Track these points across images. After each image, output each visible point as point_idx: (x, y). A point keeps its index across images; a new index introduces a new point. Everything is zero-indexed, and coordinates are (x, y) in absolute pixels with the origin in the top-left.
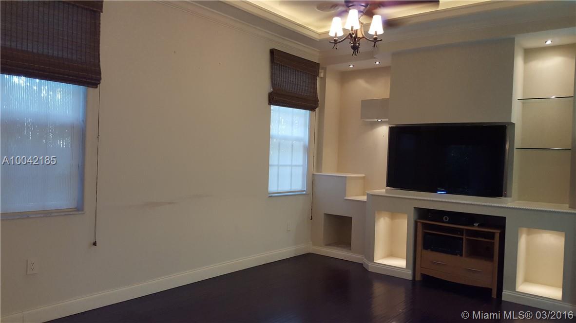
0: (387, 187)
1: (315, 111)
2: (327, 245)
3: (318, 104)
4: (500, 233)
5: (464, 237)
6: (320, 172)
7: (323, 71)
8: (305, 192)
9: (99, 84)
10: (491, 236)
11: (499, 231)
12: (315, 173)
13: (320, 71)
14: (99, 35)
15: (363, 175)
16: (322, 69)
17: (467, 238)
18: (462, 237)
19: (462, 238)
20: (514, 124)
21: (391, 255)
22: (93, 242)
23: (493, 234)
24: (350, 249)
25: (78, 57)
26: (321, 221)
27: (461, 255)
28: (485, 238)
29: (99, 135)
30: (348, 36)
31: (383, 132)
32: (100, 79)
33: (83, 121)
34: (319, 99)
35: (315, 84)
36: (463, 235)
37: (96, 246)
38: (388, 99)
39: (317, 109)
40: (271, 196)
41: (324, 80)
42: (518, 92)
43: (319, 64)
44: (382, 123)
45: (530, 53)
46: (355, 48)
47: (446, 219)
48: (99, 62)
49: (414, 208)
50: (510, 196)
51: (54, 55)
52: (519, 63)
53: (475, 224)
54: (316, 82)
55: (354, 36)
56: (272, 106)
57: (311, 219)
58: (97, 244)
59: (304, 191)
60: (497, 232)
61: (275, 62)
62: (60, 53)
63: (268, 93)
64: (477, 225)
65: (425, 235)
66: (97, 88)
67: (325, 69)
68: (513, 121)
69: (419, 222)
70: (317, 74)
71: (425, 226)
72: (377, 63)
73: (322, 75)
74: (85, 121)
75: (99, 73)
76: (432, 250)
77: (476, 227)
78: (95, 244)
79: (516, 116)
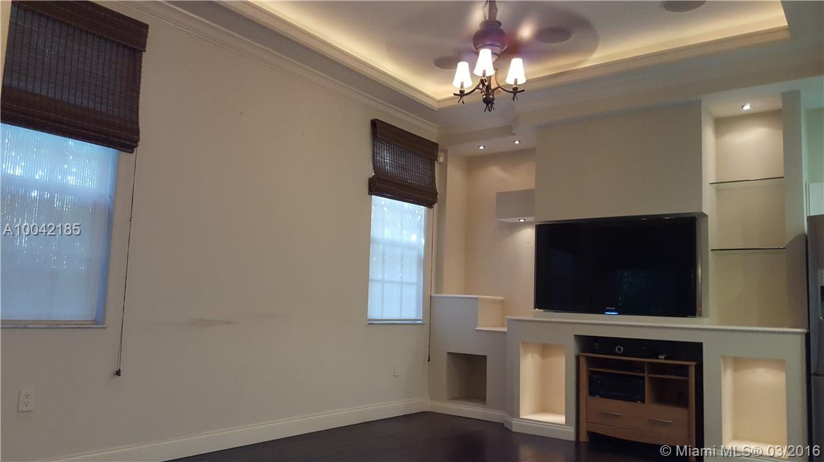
0: (535, 308)
1: (432, 207)
2: (450, 399)
3: (437, 198)
4: (696, 367)
5: (646, 375)
6: (442, 293)
7: (443, 154)
8: (420, 322)
9: (136, 147)
10: (683, 370)
11: (694, 363)
12: (433, 295)
13: (439, 154)
14: (140, 82)
15: (501, 298)
16: (441, 152)
17: (651, 375)
18: (642, 375)
19: (644, 377)
20: (707, 216)
21: (544, 409)
22: (115, 370)
23: (686, 368)
24: (485, 404)
25: (109, 108)
26: (443, 363)
27: (643, 402)
28: (675, 375)
29: (131, 218)
30: (479, 86)
31: (527, 236)
32: (137, 141)
33: (110, 197)
34: (438, 191)
35: (433, 171)
36: (644, 373)
37: (119, 375)
38: (533, 190)
39: (436, 204)
40: (371, 324)
41: (444, 166)
42: (710, 173)
43: (437, 144)
44: (526, 224)
45: (723, 124)
46: (488, 102)
47: (619, 349)
48: (138, 118)
49: (575, 336)
50: (707, 316)
51: (77, 103)
52: (708, 136)
53: (660, 357)
54: (434, 168)
55: (486, 84)
56: (373, 196)
57: (429, 360)
58: (121, 374)
59: (420, 320)
60: (692, 365)
61: (378, 136)
62: (85, 102)
63: (368, 178)
64: (663, 357)
65: (591, 375)
66: (132, 153)
67: (445, 151)
68: (704, 211)
69: (582, 356)
70: (435, 158)
71: (591, 362)
72: (517, 142)
73: (441, 159)
74: (113, 199)
75: (137, 132)
76: (602, 396)
77: (661, 359)
78: (118, 373)
79: (709, 204)
